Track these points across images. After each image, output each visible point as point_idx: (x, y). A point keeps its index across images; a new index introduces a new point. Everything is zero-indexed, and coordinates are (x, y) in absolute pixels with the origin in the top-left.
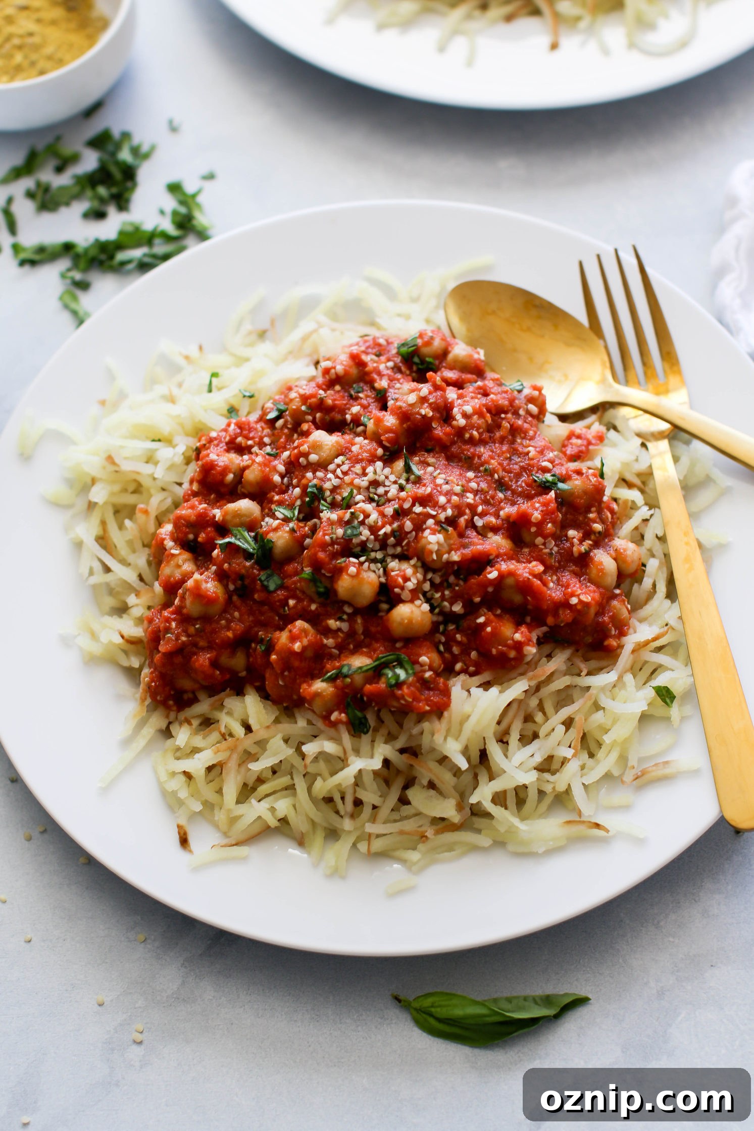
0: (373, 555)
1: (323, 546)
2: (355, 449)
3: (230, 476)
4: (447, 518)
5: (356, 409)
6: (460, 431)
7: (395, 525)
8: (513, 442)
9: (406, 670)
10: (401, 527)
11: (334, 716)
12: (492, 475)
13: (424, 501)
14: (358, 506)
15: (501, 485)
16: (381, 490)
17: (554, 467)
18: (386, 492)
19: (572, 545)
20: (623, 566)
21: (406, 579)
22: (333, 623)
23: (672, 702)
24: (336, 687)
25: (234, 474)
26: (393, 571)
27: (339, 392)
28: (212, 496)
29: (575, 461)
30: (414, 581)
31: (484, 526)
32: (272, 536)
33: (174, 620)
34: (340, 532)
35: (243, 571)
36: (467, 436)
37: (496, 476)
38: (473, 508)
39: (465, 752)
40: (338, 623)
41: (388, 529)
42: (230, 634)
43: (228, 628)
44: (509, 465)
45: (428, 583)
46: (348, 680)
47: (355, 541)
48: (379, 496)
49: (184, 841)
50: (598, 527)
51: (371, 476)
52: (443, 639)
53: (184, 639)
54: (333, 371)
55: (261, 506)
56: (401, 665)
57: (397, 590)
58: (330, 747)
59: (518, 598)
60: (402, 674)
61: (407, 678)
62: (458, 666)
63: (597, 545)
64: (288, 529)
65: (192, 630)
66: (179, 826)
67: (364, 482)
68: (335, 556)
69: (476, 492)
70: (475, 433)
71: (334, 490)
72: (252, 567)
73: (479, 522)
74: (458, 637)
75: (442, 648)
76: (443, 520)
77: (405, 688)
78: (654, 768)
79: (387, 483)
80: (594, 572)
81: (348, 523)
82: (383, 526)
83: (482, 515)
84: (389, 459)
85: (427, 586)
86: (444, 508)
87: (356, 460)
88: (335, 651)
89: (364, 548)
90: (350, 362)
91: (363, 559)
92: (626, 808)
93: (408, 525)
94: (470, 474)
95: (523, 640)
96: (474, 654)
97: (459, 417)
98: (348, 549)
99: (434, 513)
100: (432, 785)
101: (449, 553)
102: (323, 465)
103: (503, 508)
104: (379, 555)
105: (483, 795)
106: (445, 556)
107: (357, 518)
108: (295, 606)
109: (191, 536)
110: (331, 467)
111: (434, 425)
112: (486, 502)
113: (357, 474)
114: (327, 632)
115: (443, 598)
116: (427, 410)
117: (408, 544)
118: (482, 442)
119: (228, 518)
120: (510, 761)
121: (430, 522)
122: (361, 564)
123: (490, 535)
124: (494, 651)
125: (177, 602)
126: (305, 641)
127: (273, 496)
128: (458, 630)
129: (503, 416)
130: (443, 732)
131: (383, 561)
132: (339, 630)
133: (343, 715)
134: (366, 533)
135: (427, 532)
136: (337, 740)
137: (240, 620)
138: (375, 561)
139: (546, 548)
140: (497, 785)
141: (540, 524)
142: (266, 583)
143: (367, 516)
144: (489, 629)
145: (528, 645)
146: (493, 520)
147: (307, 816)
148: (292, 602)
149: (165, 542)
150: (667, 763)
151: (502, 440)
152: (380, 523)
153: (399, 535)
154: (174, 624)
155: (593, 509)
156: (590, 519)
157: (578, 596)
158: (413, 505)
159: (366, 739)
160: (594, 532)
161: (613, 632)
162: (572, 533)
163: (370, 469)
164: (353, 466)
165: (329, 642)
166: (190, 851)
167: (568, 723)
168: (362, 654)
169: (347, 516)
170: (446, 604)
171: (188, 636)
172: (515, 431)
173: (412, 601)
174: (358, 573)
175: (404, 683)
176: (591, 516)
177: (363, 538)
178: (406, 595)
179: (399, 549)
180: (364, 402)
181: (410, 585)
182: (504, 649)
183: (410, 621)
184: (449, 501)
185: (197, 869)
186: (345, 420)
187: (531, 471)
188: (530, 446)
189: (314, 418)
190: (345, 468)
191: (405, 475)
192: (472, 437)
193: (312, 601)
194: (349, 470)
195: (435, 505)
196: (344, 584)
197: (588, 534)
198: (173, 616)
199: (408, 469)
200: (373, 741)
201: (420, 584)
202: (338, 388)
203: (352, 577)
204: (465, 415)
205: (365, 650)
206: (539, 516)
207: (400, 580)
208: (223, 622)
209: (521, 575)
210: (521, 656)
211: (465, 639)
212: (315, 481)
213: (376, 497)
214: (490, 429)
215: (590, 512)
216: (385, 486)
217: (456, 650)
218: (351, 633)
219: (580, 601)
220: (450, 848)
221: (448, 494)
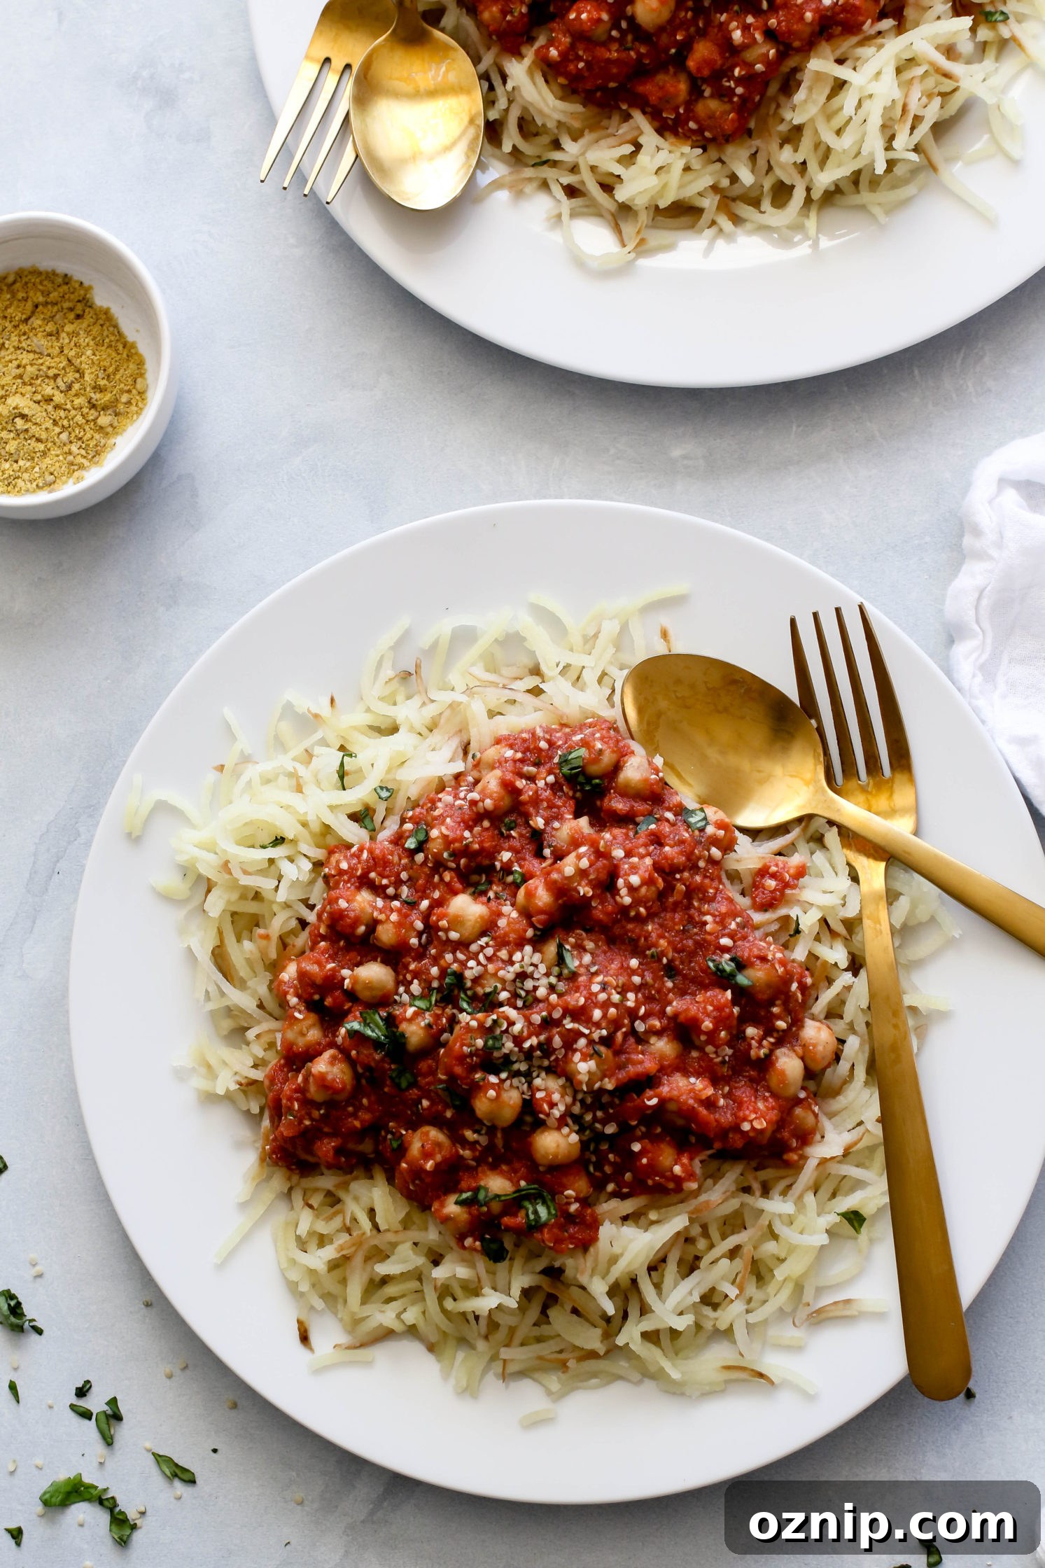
0: (516, 1067)
1: (461, 1058)
2: (502, 923)
3: (362, 929)
4: (601, 1038)
5: (506, 856)
6: (624, 910)
7: (542, 1038)
8: (689, 906)
9: (548, 1208)
10: (549, 1040)
11: (468, 1242)
12: (660, 960)
13: (579, 1014)
14: (501, 1009)
15: (671, 970)
16: (529, 984)
17: (734, 942)
18: (535, 988)
19: (750, 1046)
20: (812, 1065)
21: (552, 1105)
22: (469, 1135)
23: (861, 1225)
24: (470, 1213)
25: (367, 926)
26: (539, 1090)
27: (487, 829)
28: (342, 943)
29: (766, 911)
30: (562, 1108)
31: (646, 1032)
32: (404, 1026)
33: (297, 1100)
34: (480, 1043)
35: (373, 1064)
36: (633, 914)
37: (665, 960)
38: (633, 1014)
39: (612, 1292)
40: (475, 1136)
41: (534, 1041)
42: (357, 1124)
43: (354, 1115)
44: (681, 940)
45: (578, 1104)
46: (485, 1209)
47: (496, 1054)
48: (528, 992)
49: (305, 1338)
50: (781, 1024)
51: (517, 967)
52: (594, 1159)
53: (307, 1123)
54: (481, 804)
55: (395, 970)
56: (544, 1203)
57: (542, 1116)
58: (463, 1272)
59: (680, 1122)
60: (543, 1212)
61: (549, 1220)
62: (611, 1187)
63: (780, 1043)
64: (423, 1024)
65: (316, 1114)
66: (299, 1322)
67: (509, 973)
68: (473, 1069)
69: (637, 989)
70: (642, 910)
71: (476, 980)
72: (382, 1060)
73: (640, 1027)
74: (611, 1156)
75: (592, 1169)
76: (597, 1040)
77: (546, 1230)
78: (833, 1308)
79: (536, 976)
80: (774, 1081)
81: (490, 1030)
82: (529, 1037)
83: (644, 1019)
84: (538, 943)
85: (577, 1109)
86: (598, 1025)
87: (501, 943)
88: (473, 1163)
89: (507, 1061)
90: (503, 792)
91: (504, 1075)
92: (796, 1348)
93: (557, 1041)
94: (634, 963)
95: (683, 1175)
96: (628, 1176)
97: (624, 892)
98: (490, 1062)
99: (586, 1032)
100: (575, 1311)
101: (601, 1080)
102: (463, 945)
103: (670, 1003)
104: (523, 1067)
105: (630, 1335)
106: (597, 1086)
107: (500, 1027)
108: (429, 1108)
109: (316, 997)
110: (474, 948)
111: (594, 904)
112: (649, 999)
113: (503, 961)
114: (464, 1143)
115: (595, 1119)
116: (587, 889)
117: (557, 1059)
118: (651, 916)
119: (358, 988)
120: (664, 1302)
121: (582, 1042)
122: (503, 1081)
123: (653, 1040)
124: (650, 1182)
125: (300, 1079)
126: (439, 1158)
127: (409, 964)
128: (611, 1150)
129: (678, 876)
130: (589, 1271)
131: (528, 1076)
132: (477, 1142)
133: (478, 1243)
134: (509, 1045)
135: (577, 1056)
136: (472, 1265)
137: (368, 1109)
138: (518, 1074)
139: (718, 1056)
140: (648, 1325)
141: (712, 1035)
142: (397, 1080)
143: (511, 1024)
144: (644, 1161)
145: (689, 1180)
146: (657, 1023)
147: (438, 1328)
148: (425, 1103)
149: (289, 997)
150: (848, 1302)
151: (675, 907)
152: (525, 1034)
153: (546, 1048)
154: (296, 1106)
155: (778, 1002)
156: (772, 1013)
157: (751, 1121)
158: (564, 1016)
159: (502, 1267)
160: (778, 1031)
161: (794, 1143)
162: (751, 1031)
163: (517, 956)
164: (499, 950)
165: (467, 1153)
166: (311, 1349)
167: (733, 1253)
168: (502, 1173)
169: (489, 1023)
170: (598, 1125)
171: (312, 1119)
172: (691, 892)
173: (559, 1129)
174: (498, 1095)
175: (545, 1224)
176: (775, 1010)
177: (505, 1051)
178: (551, 1122)
179: (546, 1063)
180: (516, 844)
181: (556, 1113)
182: (662, 1181)
183: (556, 1156)
184: (605, 1016)
185: (319, 1371)
186: (494, 866)
187: (707, 950)
188: (708, 913)
189: (458, 865)
190: (489, 951)
191: (556, 970)
192: (638, 914)
193: (446, 1106)
194: (494, 954)
195: (588, 1021)
196: (482, 1105)
197: (769, 1030)
198: (296, 1095)
199: (560, 960)
200: (510, 1271)
201: (568, 1107)
202: (486, 824)
203: (491, 1100)
204: (632, 889)
205: (504, 1167)
206: (711, 1026)
207: (546, 1107)
208: (350, 1109)
209: (685, 1102)
210: (679, 1189)
211: (618, 1159)
212: (455, 966)
213: (523, 993)
214: (662, 895)
215: (774, 1005)
216: (533, 979)
217: (608, 1169)
218: (490, 1148)
219: (753, 1128)
220: (594, 1375)
221: (605, 1005)
